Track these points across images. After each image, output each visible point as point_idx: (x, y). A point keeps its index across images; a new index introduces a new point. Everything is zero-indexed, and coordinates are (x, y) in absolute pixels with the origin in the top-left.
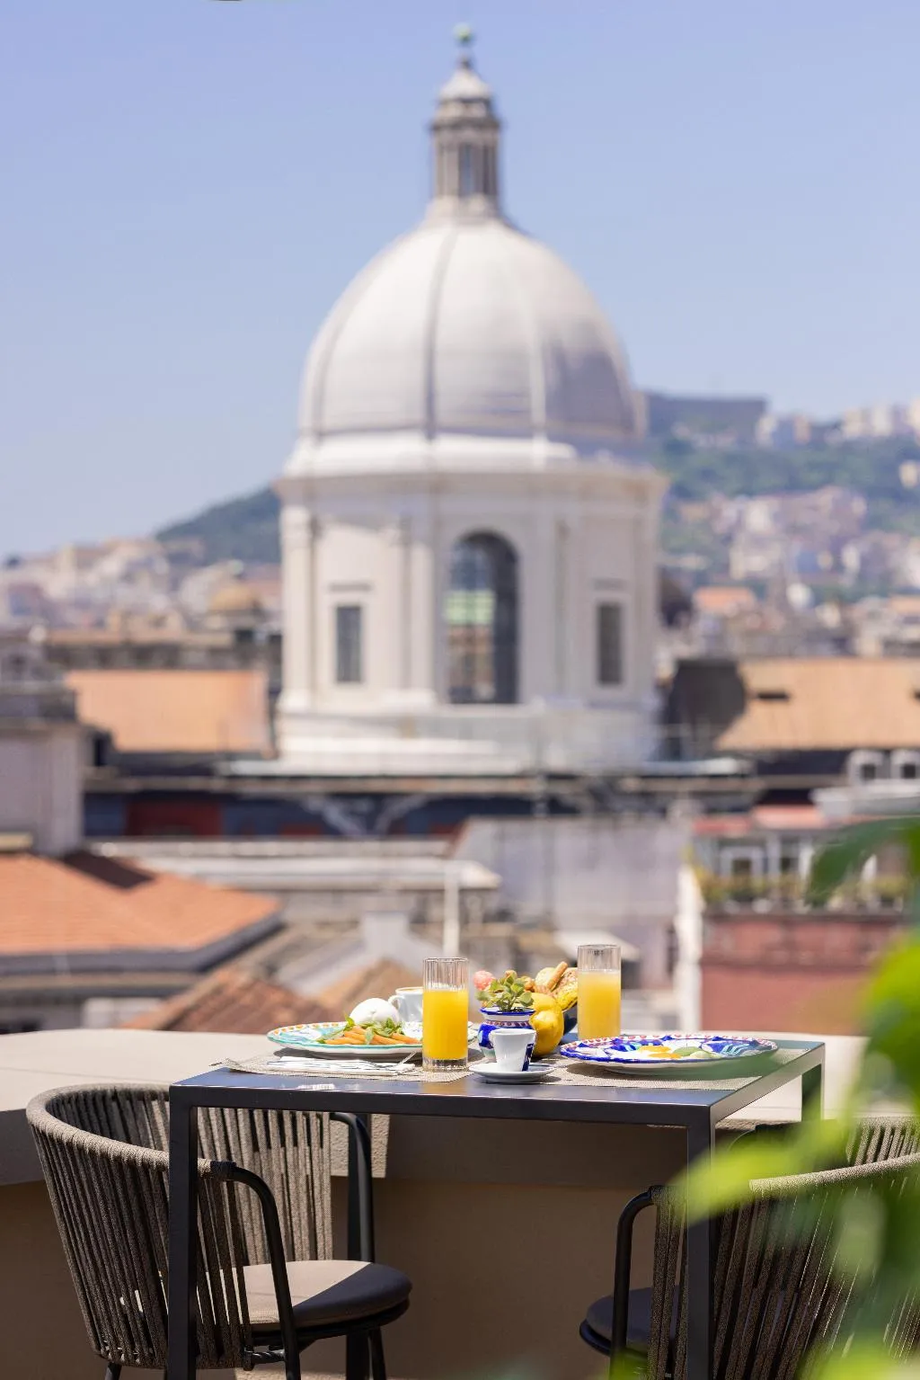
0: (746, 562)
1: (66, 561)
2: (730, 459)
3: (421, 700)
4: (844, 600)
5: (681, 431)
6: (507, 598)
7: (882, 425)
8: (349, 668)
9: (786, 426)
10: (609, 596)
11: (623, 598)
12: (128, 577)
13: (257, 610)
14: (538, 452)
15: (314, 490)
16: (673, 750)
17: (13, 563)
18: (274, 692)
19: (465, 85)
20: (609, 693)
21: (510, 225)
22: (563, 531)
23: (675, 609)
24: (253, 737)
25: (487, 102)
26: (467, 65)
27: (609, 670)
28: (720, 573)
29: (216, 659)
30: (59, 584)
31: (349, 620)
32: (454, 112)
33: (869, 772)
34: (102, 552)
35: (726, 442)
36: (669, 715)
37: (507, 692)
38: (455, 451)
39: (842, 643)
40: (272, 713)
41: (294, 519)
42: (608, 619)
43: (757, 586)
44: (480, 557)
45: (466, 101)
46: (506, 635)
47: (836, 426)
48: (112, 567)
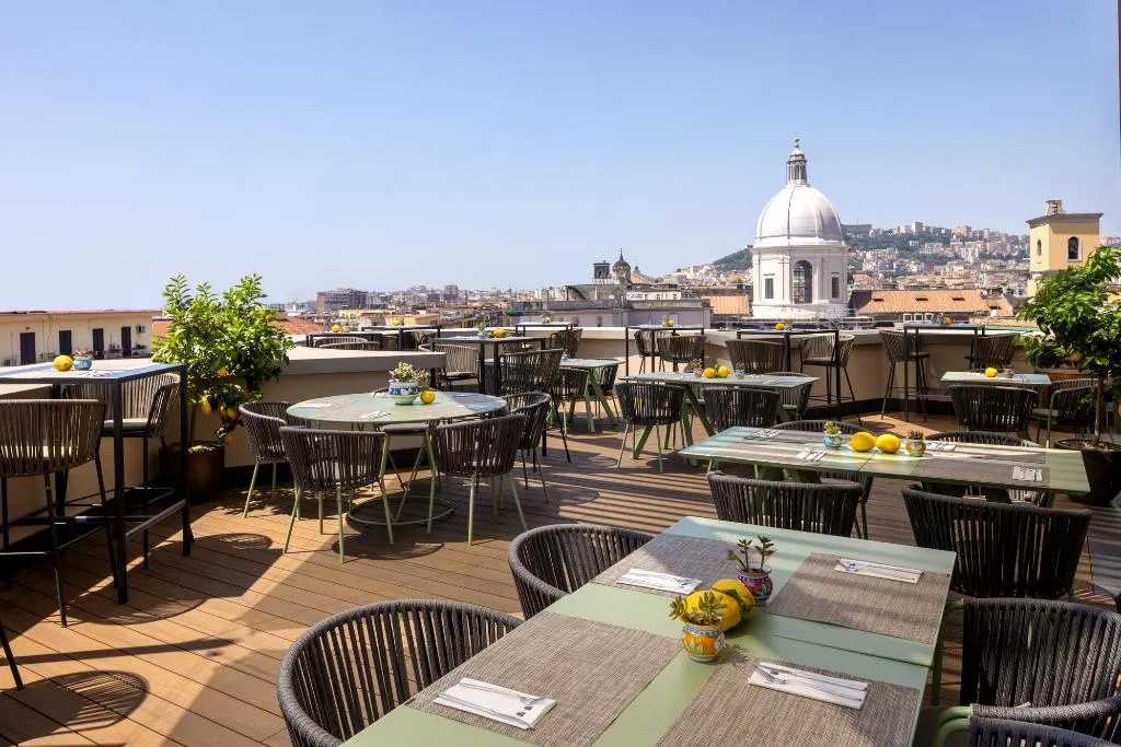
0: (867, 267)
1: (691, 269)
2: (861, 240)
3: (787, 301)
4: (894, 276)
5: (850, 234)
6: (808, 276)
7: (903, 230)
8: (770, 294)
9: (877, 232)
10: (836, 276)
11: (839, 276)
12: (707, 274)
13: (740, 281)
14: (816, 241)
15: (760, 251)
16: (852, 313)
17: (679, 270)
18: (751, 301)
19: (797, 151)
20: (835, 299)
21: (809, 186)
22: (823, 259)
23: (850, 279)
24: (747, 311)
25: (803, 156)
26: (798, 147)
27: (835, 294)
28: (859, 270)
29: (732, 293)
30: (690, 275)
31: (769, 283)
32: (795, 158)
33: (908, 318)
34: (701, 267)
35: (860, 236)
36: (851, 306)
37: (809, 299)
38: (796, 242)
39: (894, 287)
40: (750, 306)
41: (755, 258)
42: (835, 281)
43: (870, 273)
44: (802, 267)
45: (798, 156)
46: (809, 288)
47: (891, 231)
48: (703, 271)
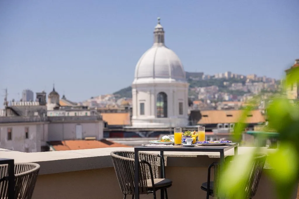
0: (201, 97)
1: (100, 97)
2: (198, 81)
3: (153, 117)
4: (216, 102)
5: (191, 78)
6: (165, 102)
7: (221, 76)
8: (142, 113)
9: (206, 76)
10: (181, 101)
11: (183, 102)
12: (109, 100)
13: (128, 104)
14: (170, 80)
15: (137, 86)
16: (191, 124)
17: (92, 98)
18: (131, 116)
19: (159, 26)
20: (181, 116)
21: (166, 47)
22: (174, 92)
23: (190, 104)
24: (129, 123)
25: (162, 29)
26: (159, 23)
27: (181, 112)
28: (196, 98)
29: (122, 111)
30: (99, 101)
31: (142, 105)
32: (157, 30)
33: (220, 127)
34: (106, 96)
35: (197, 79)
36: (190, 119)
37: (166, 116)
38: (158, 80)
39: (215, 108)
40: (131, 119)
41: (134, 91)
42: (181, 105)
43: (202, 100)
44: (162, 96)
45: (159, 29)
46: (165, 107)
47: (214, 76)
48: (107, 98)
